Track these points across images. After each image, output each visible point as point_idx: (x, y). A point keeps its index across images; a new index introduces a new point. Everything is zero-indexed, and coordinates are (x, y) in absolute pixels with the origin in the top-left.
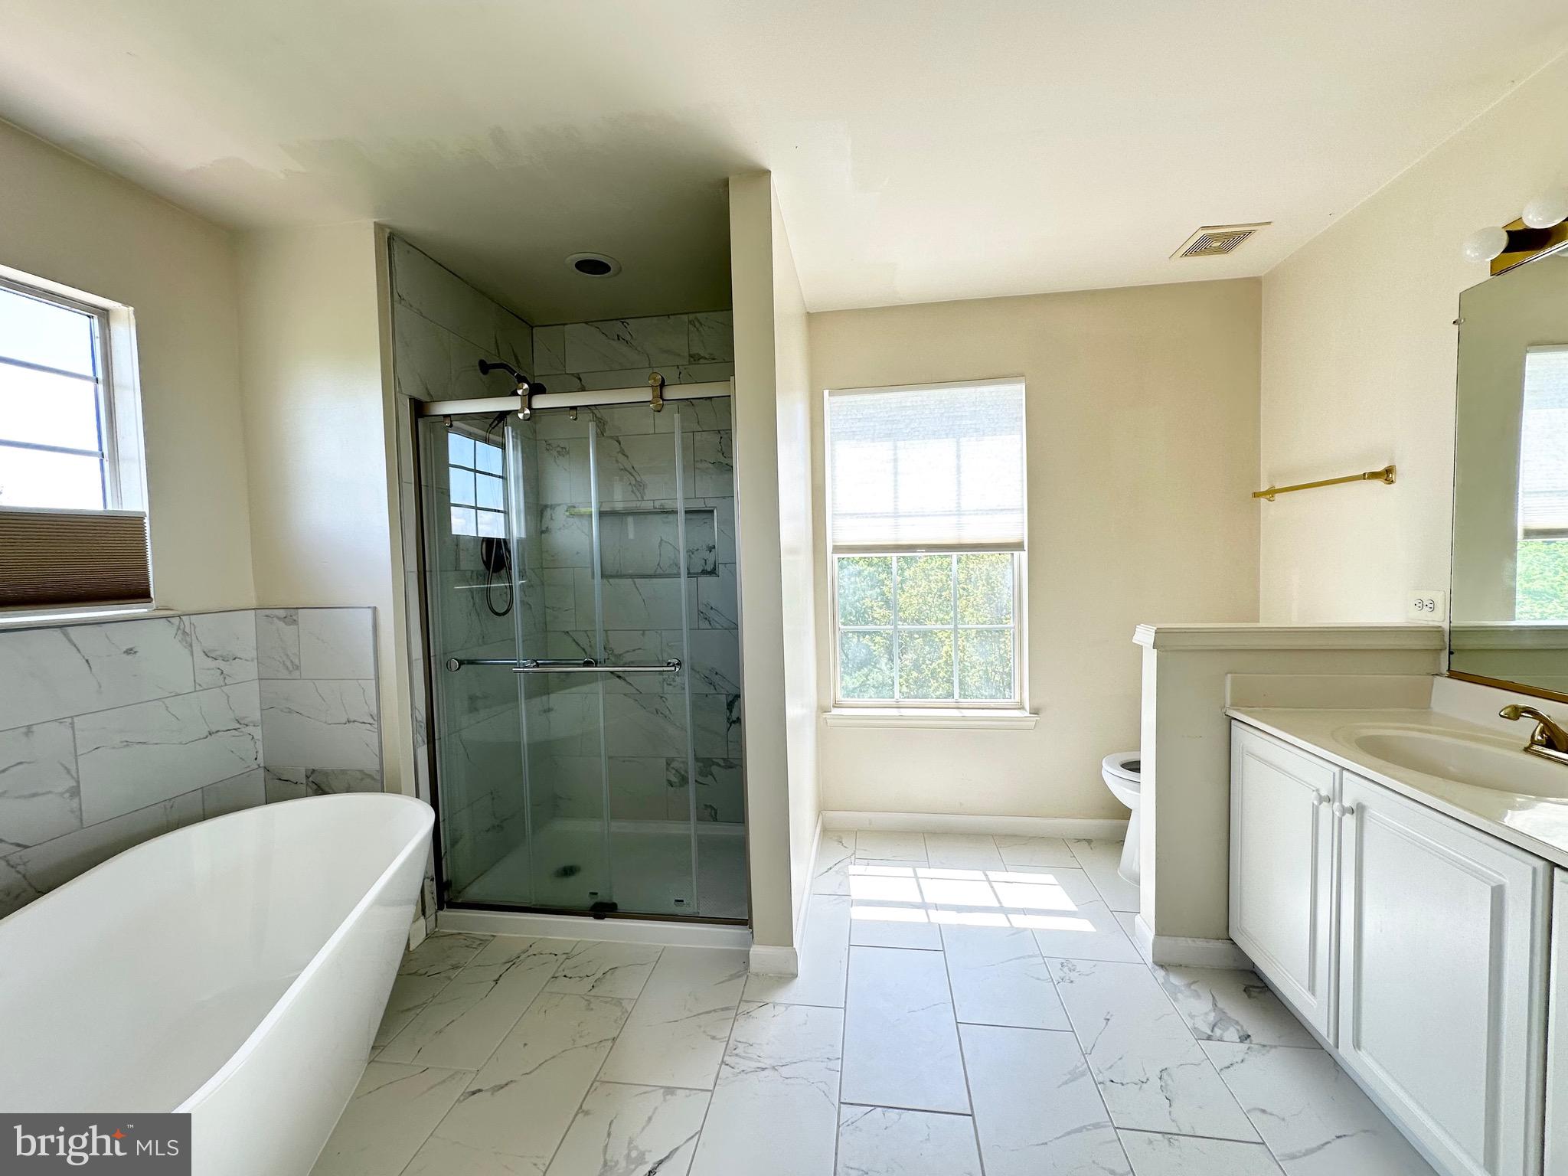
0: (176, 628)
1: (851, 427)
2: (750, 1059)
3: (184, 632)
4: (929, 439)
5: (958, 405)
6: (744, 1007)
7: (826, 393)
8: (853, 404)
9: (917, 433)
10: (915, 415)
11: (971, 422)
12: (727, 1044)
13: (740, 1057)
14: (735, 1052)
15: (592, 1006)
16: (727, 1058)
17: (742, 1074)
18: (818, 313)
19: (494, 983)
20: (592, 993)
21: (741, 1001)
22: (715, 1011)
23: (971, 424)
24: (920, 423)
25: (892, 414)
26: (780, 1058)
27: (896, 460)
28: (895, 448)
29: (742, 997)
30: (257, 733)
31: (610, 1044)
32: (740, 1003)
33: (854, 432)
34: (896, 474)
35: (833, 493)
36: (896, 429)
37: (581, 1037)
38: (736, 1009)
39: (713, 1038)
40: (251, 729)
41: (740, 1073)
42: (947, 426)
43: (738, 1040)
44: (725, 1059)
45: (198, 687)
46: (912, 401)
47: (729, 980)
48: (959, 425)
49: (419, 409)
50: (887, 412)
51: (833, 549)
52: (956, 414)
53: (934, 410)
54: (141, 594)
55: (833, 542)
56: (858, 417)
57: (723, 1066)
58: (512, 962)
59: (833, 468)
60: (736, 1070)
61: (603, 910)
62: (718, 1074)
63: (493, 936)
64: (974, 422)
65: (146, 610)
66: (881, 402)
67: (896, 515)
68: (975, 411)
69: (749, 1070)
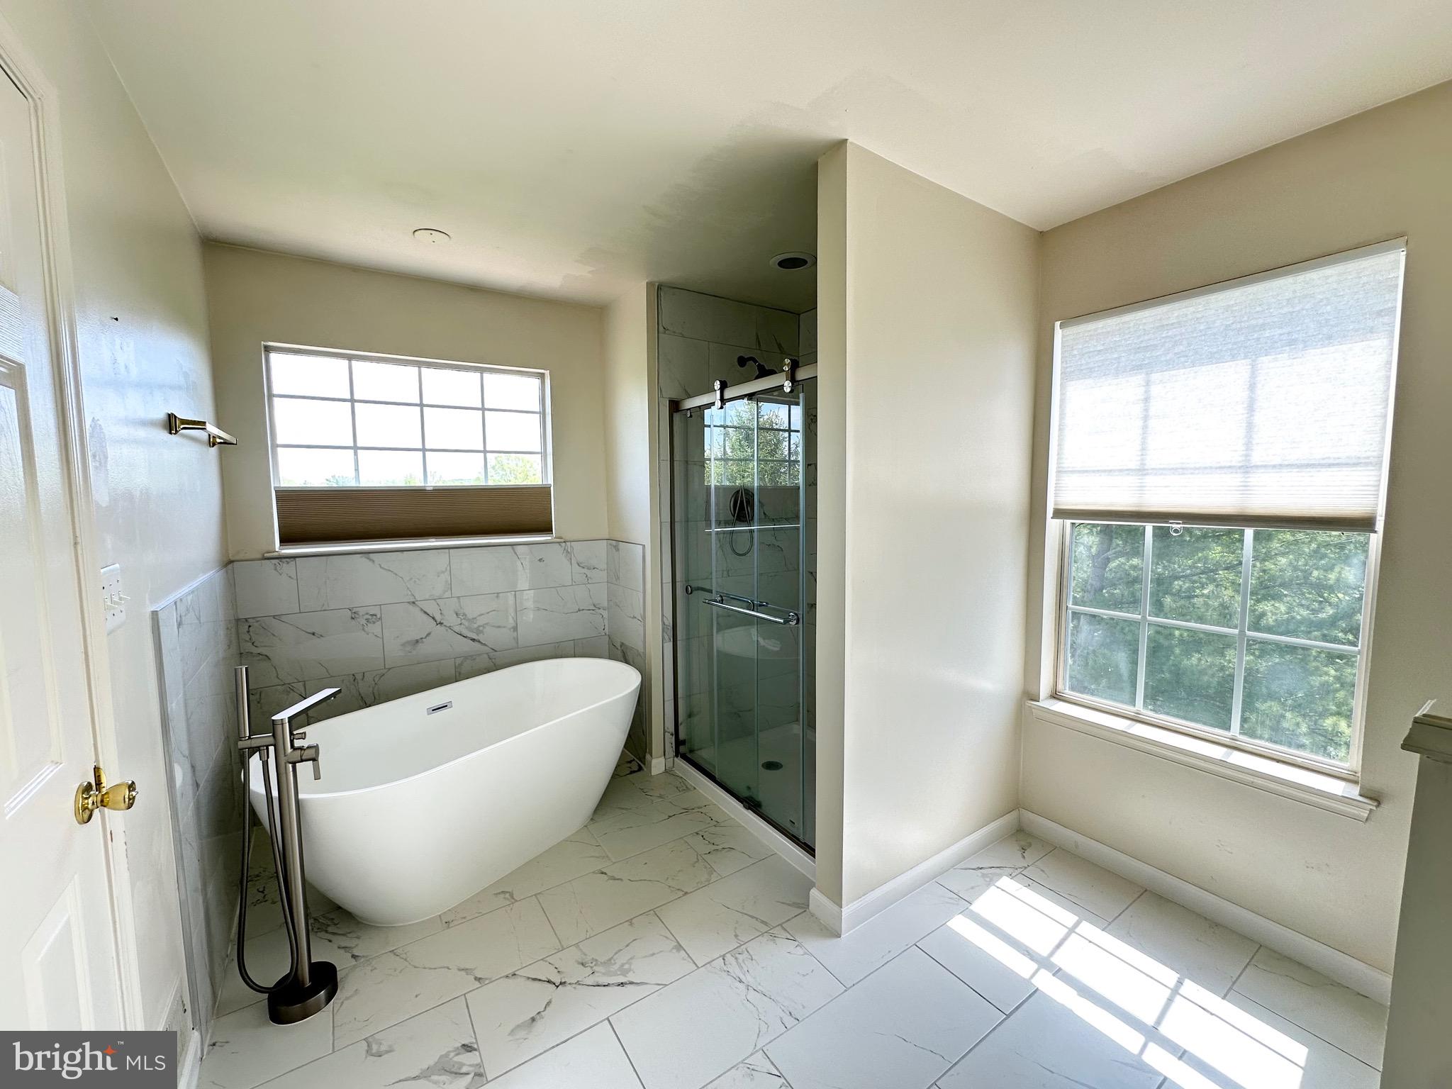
0: (563, 548)
1: (1087, 363)
2: (741, 967)
3: (567, 551)
4: (1203, 364)
5: (1258, 309)
6: (776, 931)
7: (1058, 324)
8: (1092, 333)
9: (1183, 359)
10: (1181, 334)
11: (1280, 331)
12: (740, 946)
13: (737, 963)
14: (737, 955)
15: (696, 865)
16: (728, 955)
17: (726, 973)
18: (1054, 230)
19: (667, 817)
20: (704, 856)
21: (781, 925)
22: (757, 919)
23: (1281, 335)
24: (1189, 344)
25: (1146, 338)
26: (760, 984)
27: (1147, 400)
28: (1148, 383)
29: (784, 923)
30: (605, 614)
31: (681, 894)
32: (778, 925)
33: (1091, 368)
34: (1146, 418)
35: (1059, 445)
36: (1149, 358)
37: (673, 879)
38: (769, 929)
39: (736, 936)
40: (601, 611)
41: (725, 971)
42: (1235, 343)
43: (748, 949)
44: (727, 955)
45: (574, 583)
46: (1177, 316)
47: (789, 905)
48: (1258, 339)
49: (675, 406)
50: (1139, 337)
51: (1054, 514)
52: (1253, 322)
53: (1214, 322)
54: (547, 529)
55: (1055, 504)
56: (1099, 348)
57: (721, 958)
58: (687, 810)
59: (1062, 415)
60: (725, 968)
61: (752, 804)
62: (712, 961)
63: (695, 788)
64: (1289, 329)
65: (550, 538)
66: (1132, 324)
67: (1142, 471)
68: (1291, 313)
69: (733, 974)
